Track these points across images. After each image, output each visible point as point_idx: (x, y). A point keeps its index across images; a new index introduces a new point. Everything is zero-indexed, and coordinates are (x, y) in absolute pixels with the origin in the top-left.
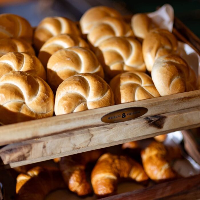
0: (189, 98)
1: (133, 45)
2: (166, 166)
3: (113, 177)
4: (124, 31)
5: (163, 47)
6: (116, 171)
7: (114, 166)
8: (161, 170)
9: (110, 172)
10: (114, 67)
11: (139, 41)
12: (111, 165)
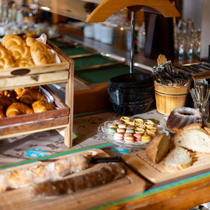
0: (49, 67)
1: (26, 49)
2: (44, 108)
3: (16, 110)
4: (22, 44)
5: (40, 49)
6: (18, 108)
7: (17, 106)
8: (41, 109)
9: (15, 108)
10: (17, 57)
11: (29, 48)
12: (16, 106)
